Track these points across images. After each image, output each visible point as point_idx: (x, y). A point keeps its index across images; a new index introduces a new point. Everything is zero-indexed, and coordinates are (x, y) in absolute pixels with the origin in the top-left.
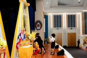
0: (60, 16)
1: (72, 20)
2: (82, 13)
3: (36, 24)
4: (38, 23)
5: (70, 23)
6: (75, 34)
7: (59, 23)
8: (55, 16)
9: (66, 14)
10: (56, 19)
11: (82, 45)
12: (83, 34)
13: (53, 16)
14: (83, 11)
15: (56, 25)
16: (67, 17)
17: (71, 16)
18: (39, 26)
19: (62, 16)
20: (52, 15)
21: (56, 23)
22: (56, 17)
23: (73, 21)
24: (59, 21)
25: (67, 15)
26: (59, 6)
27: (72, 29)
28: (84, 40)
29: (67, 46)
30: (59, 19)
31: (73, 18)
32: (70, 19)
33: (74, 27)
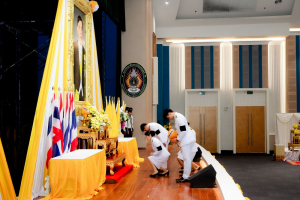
0: (212, 48)
1: (251, 62)
2: (288, 38)
3: (126, 78)
4: (134, 74)
5: (246, 72)
6: (261, 110)
7: (207, 74)
8: (193, 48)
9: (233, 42)
10: (198, 58)
11: (286, 150)
12: (290, 109)
13: (187, 48)
14: (292, 30)
15: (198, 81)
16: (234, 53)
17: (247, 49)
18: (136, 82)
19: (218, 47)
20: (183, 47)
21: (198, 73)
22: (198, 51)
23: (255, 65)
24: (207, 66)
25: (234, 47)
26: (209, 14)
27: (250, 93)
28: (292, 132)
29: (235, 152)
30: (207, 58)
31: (255, 57)
32: (246, 58)
33: (261, 86)
